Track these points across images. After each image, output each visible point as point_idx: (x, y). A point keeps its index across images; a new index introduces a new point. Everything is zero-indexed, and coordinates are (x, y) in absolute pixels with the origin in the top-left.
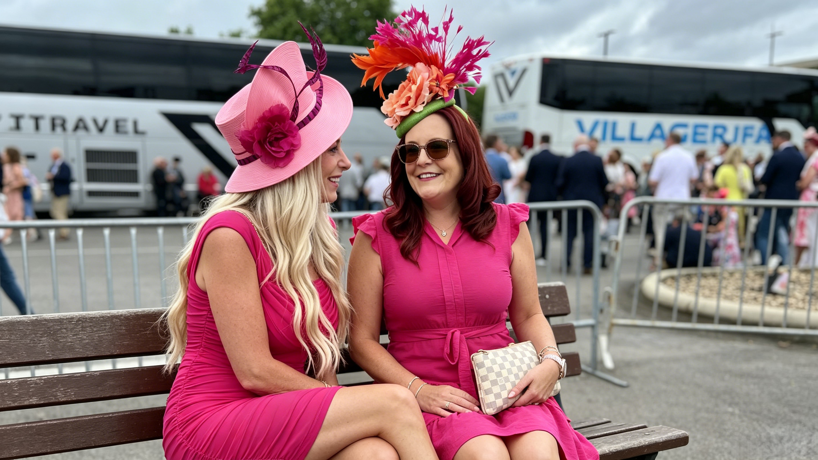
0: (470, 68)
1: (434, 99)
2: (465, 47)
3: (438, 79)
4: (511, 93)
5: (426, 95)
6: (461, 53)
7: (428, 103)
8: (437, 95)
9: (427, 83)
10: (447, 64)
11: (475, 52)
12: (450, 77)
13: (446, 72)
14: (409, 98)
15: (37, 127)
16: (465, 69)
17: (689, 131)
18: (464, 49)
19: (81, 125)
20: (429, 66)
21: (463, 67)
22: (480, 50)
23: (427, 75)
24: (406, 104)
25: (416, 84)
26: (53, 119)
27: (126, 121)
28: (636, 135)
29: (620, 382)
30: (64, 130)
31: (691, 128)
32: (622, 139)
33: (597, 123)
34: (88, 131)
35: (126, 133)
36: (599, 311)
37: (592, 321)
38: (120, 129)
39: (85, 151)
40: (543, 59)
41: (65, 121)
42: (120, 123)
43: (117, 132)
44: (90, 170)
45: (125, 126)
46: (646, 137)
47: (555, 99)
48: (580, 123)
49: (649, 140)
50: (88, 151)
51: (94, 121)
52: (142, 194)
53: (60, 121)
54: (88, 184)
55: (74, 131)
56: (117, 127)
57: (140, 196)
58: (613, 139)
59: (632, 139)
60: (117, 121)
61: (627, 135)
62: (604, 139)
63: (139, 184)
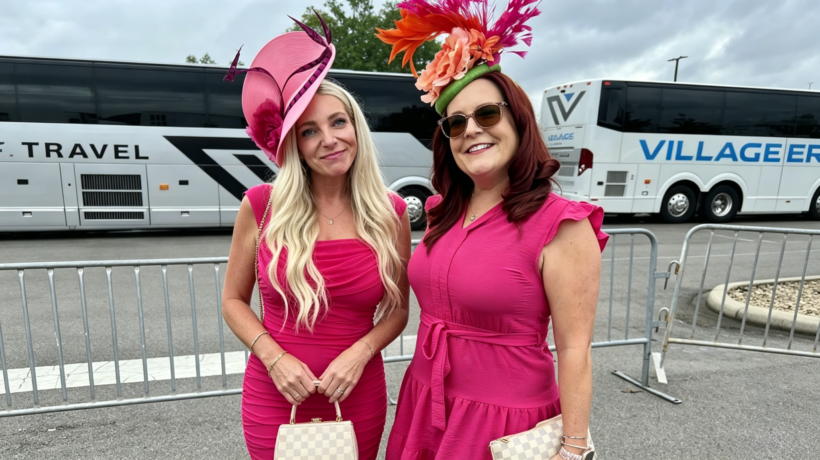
0: (518, 29)
1: (475, 65)
2: (510, 6)
3: (479, 42)
4: (566, 115)
5: (467, 60)
6: (506, 13)
7: (469, 70)
8: (480, 60)
9: (466, 48)
10: (490, 26)
11: (522, 11)
12: (494, 39)
13: (489, 35)
14: (448, 66)
15: (31, 155)
16: (511, 31)
17: (762, 151)
18: (509, 9)
19: (78, 150)
20: (469, 31)
21: (509, 28)
22: (528, 10)
23: (466, 39)
24: (444, 73)
25: (454, 50)
26: (47, 145)
27: (126, 146)
28: (703, 154)
29: (673, 399)
30: (60, 155)
31: (763, 148)
32: (689, 158)
33: (662, 143)
34: (85, 156)
35: (127, 158)
36: (654, 330)
37: (645, 340)
38: (120, 155)
39: (82, 175)
40: (604, 82)
41: (60, 147)
42: (120, 149)
43: (117, 157)
44: (86, 192)
45: (126, 152)
46: (715, 156)
47: (617, 120)
48: (643, 144)
49: (717, 159)
50: (85, 175)
51: (93, 146)
52: (146, 215)
53: (55, 148)
54: (84, 205)
55: (71, 156)
56: (117, 152)
57: (143, 218)
58: (679, 157)
59: (700, 157)
60: (116, 147)
61: (694, 154)
62: (669, 157)
63: (142, 205)
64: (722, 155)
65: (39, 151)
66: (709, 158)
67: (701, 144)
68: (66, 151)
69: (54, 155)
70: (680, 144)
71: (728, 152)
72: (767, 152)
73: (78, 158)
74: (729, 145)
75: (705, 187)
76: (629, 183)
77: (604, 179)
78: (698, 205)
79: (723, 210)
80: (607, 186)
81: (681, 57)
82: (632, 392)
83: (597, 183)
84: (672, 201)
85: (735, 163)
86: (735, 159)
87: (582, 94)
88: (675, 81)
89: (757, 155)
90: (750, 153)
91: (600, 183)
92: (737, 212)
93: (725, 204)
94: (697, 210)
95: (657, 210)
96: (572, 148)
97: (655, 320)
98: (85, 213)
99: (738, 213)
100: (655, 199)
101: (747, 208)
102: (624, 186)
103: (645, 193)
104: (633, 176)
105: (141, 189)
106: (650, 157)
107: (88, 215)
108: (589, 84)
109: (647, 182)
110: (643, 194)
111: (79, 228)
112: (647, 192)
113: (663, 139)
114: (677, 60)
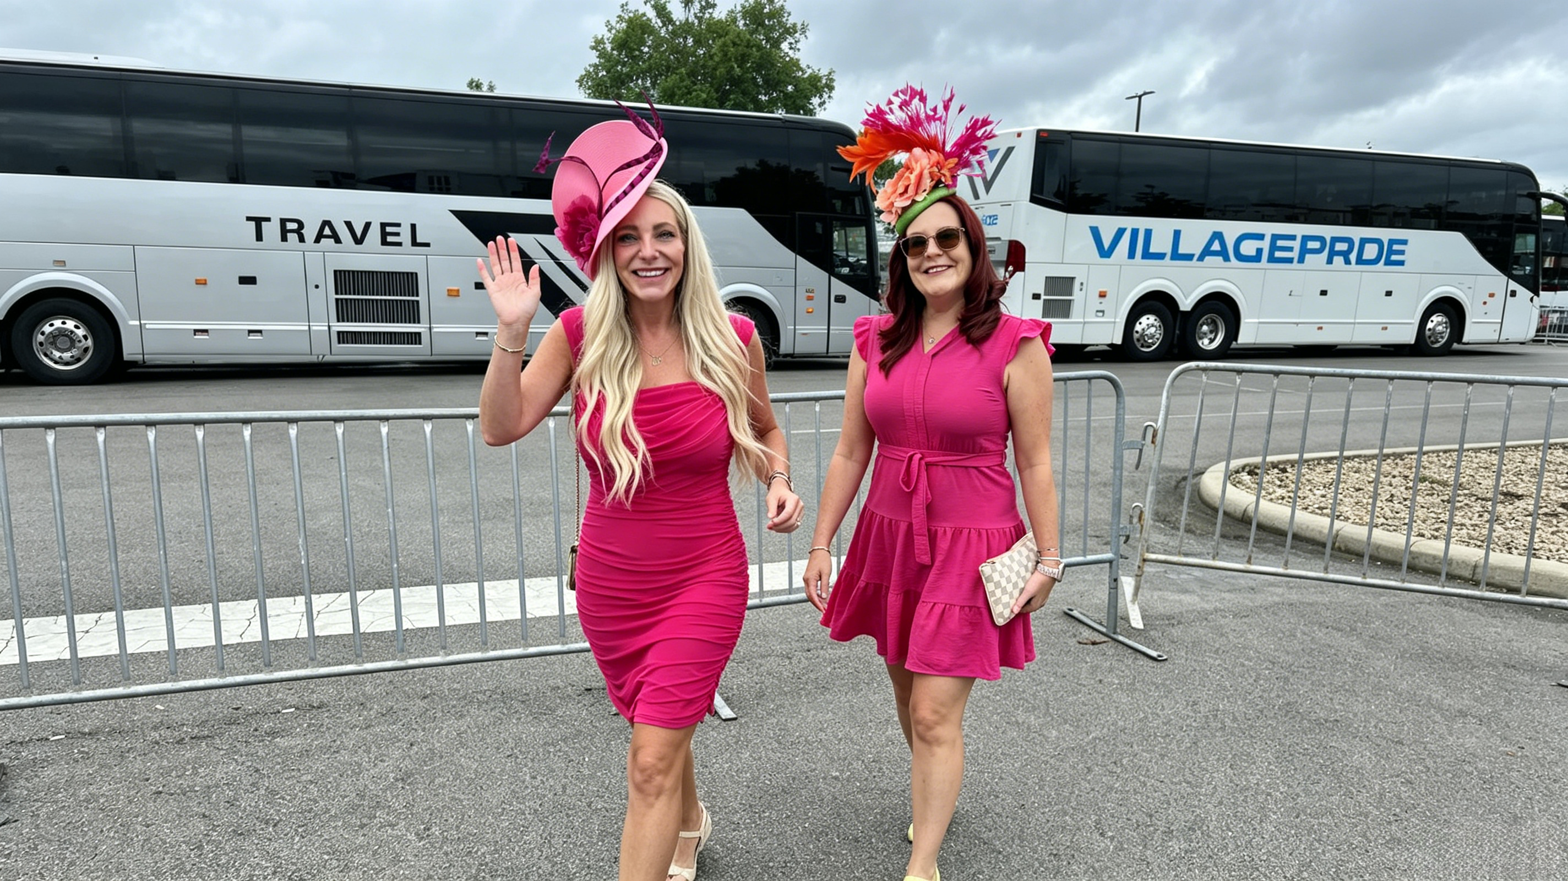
1: (936, 186)
4: (988, 185)
5: (927, 182)
7: (929, 192)
8: (939, 182)
14: (908, 186)
15: (259, 237)
17: (1265, 245)
19: (327, 231)
22: (985, 131)
24: (904, 193)
26: (283, 222)
27: (398, 225)
28: (1181, 251)
29: (1154, 654)
30: (302, 239)
31: (1268, 239)
32: (1161, 256)
33: (1121, 232)
34: (338, 241)
35: (399, 244)
36: (1123, 539)
37: (1109, 556)
38: (390, 239)
39: (335, 271)
40: (1039, 131)
41: (301, 225)
42: (389, 229)
43: (384, 242)
44: (342, 300)
45: (397, 234)
46: (1197, 252)
47: (1058, 194)
48: (1095, 232)
49: (1201, 258)
50: (340, 271)
51: (349, 224)
52: (425, 338)
53: (294, 226)
54: (338, 321)
55: (317, 240)
56: (384, 235)
57: (420, 343)
58: (1147, 255)
59: (1176, 256)
60: (383, 225)
61: (1168, 249)
62: (1132, 255)
63: (419, 322)
64: (1207, 252)
65: (271, 230)
66: (1189, 257)
67: (1177, 234)
68: (310, 232)
69: (293, 237)
70: (1148, 233)
71: (1216, 246)
72: (1273, 247)
73: (327, 243)
74: (1218, 236)
75: (1186, 304)
76: (1077, 296)
77: (1041, 290)
78: (1177, 332)
79: (1212, 341)
80: (1045, 300)
81: (1145, 94)
82: (1094, 643)
83: (1031, 296)
84: (1138, 327)
85: (1227, 264)
86: (1227, 259)
87: (1010, 150)
88: (1137, 130)
89: (1259, 251)
90: (1248, 248)
91: (1036, 297)
92: (1231, 344)
93: (1215, 331)
94: (1175, 342)
95: (1118, 340)
96: (998, 239)
97: (1124, 522)
98: (339, 333)
99: (1234, 345)
100: (1115, 323)
101: (1246, 337)
102: (1070, 301)
103: (1101, 314)
104: (1082, 284)
105: (417, 295)
106: (1105, 253)
107: (344, 337)
108: (1019, 135)
109: (1102, 295)
110: (1097, 316)
111: (329, 358)
112: (1103, 312)
113: (1123, 226)
114: (1140, 97)
